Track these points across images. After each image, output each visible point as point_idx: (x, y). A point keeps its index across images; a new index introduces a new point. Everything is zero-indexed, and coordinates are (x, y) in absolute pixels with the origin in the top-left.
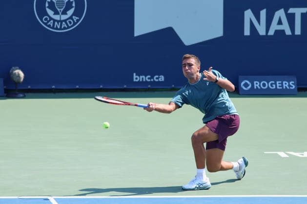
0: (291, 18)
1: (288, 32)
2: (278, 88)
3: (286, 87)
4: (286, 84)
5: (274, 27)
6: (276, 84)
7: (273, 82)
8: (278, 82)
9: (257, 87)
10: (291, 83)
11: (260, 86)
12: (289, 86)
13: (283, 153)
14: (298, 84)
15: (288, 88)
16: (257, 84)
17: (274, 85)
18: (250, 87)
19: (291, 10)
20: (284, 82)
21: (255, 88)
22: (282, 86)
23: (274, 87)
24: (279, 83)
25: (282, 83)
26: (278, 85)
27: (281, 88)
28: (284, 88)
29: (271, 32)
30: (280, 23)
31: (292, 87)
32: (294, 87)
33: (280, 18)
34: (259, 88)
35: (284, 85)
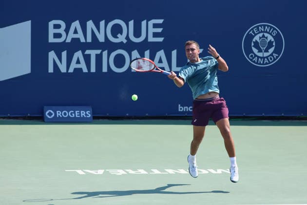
0: (87, 58)
1: (85, 70)
2: (77, 116)
3: (83, 116)
4: (83, 114)
5: (73, 66)
6: (75, 113)
7: (73, 112)
8: (76, 112)
9: (59, 115)
10: (87, 112)
11: (61, 114)
12: (86, 115)
13: (80, 171)
14: (93, 113)
15: (85, 116)
16: (59, 113)
17: (73, 114)
18: (53, 115)
19: (87, 52)
20: (82, 112)
21: (58, 116)
22: (80, 115)
23: (74, 116)
24: (78, 113)
25: (80, 113)
26: (77, 114)
27: (79, 116)
28: (82, 116)
29: (71, 70)
30: (78, 62)
31: (88, 115)
32: (90, 115)
33: (78, 58)
34: (61, 116)
35: (82, 114)
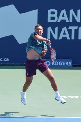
0: (70, 31)
1: (68, 38)
2: (63, 65)
3: (67, 64)
4: (67, 63)
5: (62, 35)
6: (62, 63)
7: (61, 62)
8: (63, 62)
9: (53, 64)
10: (69, 63)
11: (54, 64)
12: (69, 64)
13: (65, 96)
14: (73, 63)
15: (68, 65)
17: (61, 64)
18: (50, 64)
19: (70, 28)
20: (66, 62)
21: (52, 65)
22: (65, 64)
23: (61, 65)
24: (64, 63)
25: (65, 63)
26: (63, 63)
27: (65, 65)
28: (66, 65)
29: (60, 38)
30: (64, 33)
31: (70, 64)
32: (71, 64)
33: (64, 31)
34: (54, 65)
35: (66, 64)
